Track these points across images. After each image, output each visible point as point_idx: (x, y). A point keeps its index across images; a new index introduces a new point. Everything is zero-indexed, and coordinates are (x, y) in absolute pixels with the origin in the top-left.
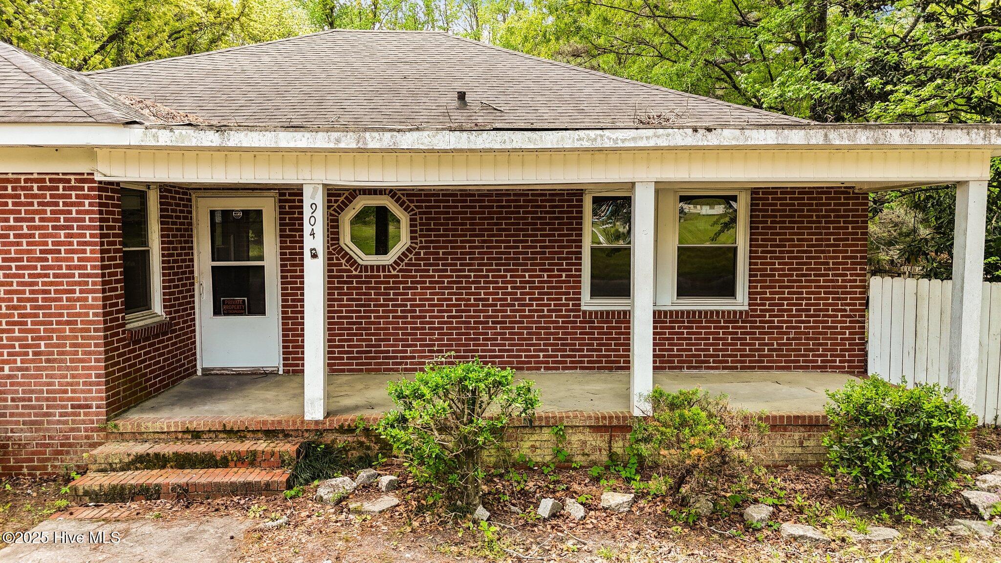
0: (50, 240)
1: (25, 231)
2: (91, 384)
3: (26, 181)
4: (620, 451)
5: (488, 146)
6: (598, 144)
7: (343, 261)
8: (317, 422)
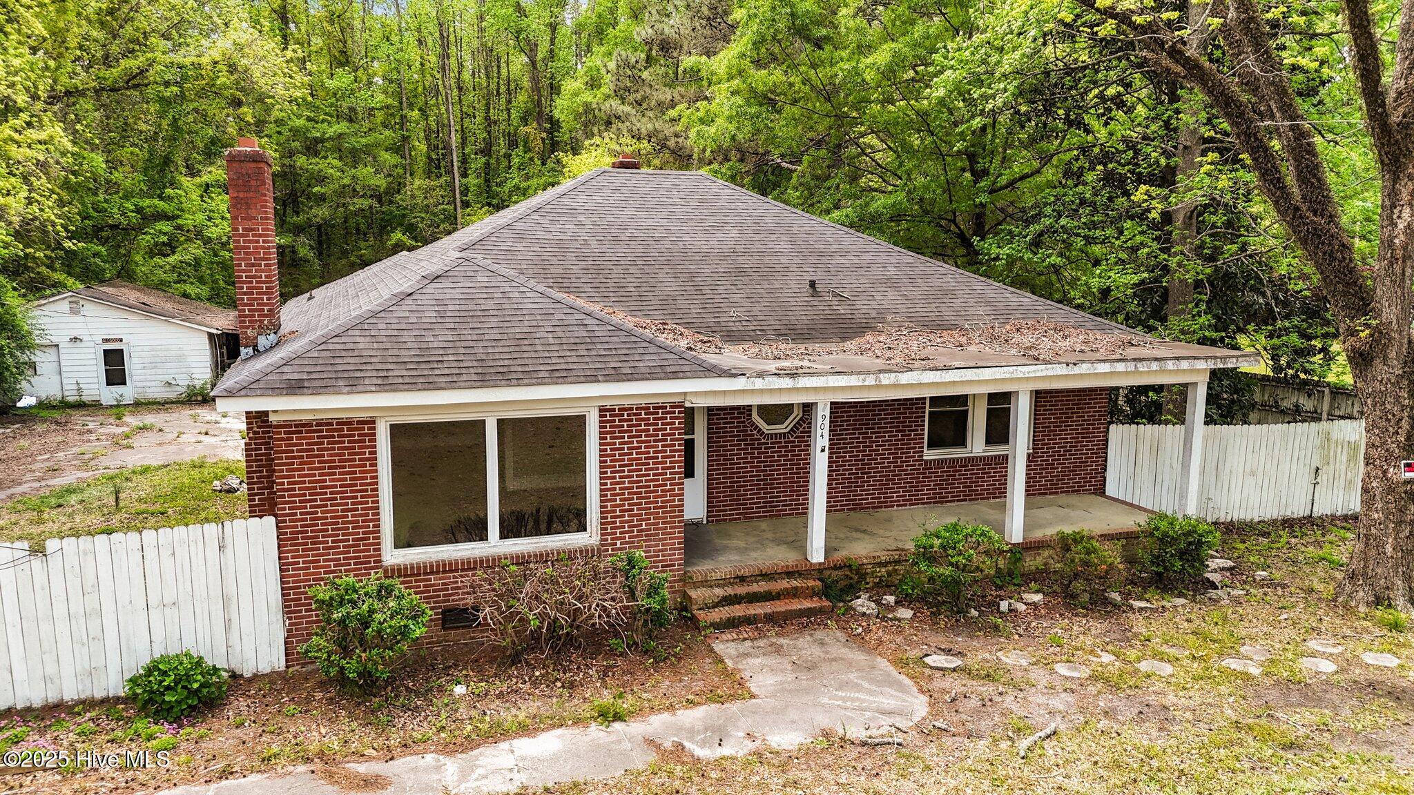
0: (651, 450)
1: (635, 444)
2: (675, 549)
3: (637, 409)
4: (1002, 567)
5: (952, 380)
6: (1014, 376)
7: (755, 432)
8: (820, 564)
